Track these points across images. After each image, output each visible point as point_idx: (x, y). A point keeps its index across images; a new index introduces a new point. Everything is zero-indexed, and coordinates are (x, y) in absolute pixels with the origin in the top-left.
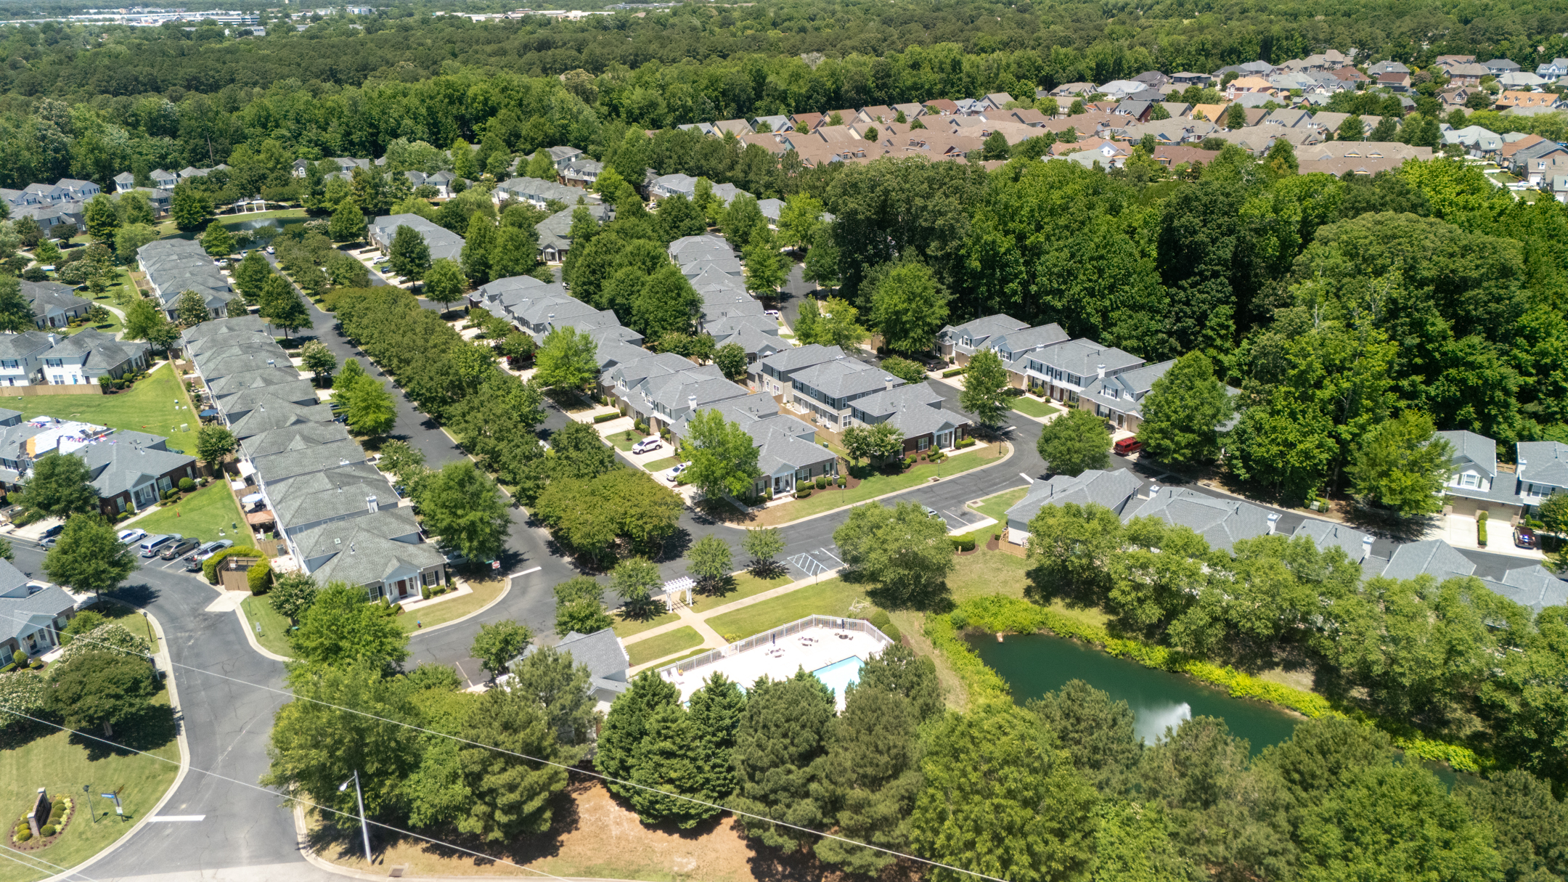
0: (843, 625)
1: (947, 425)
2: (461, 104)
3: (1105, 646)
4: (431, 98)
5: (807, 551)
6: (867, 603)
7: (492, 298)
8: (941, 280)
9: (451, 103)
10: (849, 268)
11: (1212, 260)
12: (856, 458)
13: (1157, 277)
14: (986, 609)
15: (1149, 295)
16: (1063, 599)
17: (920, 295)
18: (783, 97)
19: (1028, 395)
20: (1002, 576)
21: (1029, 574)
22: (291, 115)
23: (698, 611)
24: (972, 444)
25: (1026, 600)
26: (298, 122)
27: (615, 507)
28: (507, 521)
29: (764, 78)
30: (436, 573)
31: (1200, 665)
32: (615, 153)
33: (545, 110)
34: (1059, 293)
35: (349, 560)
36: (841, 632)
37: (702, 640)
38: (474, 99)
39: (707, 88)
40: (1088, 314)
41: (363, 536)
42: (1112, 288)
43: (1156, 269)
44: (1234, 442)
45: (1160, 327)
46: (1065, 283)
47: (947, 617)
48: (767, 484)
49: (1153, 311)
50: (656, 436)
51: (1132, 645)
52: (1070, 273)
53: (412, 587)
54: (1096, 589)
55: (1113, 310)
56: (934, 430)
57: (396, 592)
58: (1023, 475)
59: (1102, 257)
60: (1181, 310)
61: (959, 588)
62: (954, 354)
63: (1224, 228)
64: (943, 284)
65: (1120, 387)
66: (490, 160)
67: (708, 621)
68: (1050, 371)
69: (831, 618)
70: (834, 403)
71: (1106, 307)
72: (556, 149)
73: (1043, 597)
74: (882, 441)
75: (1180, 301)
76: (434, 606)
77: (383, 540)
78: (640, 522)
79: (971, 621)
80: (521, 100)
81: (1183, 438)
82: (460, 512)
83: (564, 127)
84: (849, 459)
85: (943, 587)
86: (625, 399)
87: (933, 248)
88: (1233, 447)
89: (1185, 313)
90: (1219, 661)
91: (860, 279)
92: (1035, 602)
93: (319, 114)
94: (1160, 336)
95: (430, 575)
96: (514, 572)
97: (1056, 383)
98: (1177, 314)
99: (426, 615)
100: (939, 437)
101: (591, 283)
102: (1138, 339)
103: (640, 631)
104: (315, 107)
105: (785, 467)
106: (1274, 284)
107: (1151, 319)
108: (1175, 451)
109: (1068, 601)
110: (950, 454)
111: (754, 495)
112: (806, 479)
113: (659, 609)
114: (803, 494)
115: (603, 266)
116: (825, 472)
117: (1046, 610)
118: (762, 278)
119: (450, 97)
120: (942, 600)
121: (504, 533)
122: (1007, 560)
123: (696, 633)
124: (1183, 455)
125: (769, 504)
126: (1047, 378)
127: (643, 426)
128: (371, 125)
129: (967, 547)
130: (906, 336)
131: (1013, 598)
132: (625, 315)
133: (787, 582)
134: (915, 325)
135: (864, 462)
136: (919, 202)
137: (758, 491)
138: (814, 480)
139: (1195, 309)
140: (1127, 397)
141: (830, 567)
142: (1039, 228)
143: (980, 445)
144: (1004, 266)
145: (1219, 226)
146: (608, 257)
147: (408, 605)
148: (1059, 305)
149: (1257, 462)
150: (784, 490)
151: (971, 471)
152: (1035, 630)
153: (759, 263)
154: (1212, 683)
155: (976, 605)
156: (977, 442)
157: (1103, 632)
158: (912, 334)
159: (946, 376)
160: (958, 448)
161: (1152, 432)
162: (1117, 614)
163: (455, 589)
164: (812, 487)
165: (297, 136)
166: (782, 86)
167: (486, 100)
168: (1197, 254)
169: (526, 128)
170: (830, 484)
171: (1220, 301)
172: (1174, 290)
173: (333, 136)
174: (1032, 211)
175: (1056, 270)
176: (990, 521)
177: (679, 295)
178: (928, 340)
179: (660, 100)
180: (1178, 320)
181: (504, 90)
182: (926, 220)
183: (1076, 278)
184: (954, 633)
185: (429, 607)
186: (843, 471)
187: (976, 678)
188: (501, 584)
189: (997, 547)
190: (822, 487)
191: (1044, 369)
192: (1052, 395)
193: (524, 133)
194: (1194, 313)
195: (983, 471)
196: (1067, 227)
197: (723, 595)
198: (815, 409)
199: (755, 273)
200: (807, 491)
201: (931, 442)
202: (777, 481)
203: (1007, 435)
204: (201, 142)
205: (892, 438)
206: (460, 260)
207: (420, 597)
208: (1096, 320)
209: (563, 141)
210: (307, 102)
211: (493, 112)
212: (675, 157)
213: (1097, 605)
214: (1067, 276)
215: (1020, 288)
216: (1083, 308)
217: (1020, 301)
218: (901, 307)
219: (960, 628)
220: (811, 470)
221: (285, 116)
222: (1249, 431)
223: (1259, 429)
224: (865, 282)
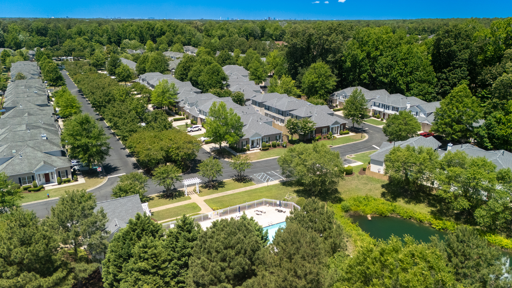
0: (280, 205)
1: (336, 123)
2: (153, 31)
3: (431, 224)
4: (142, 28)
5: (265, 172)
6: (295, 195)
7: (143, 80)
8: (333, 72)
9: (149, 30)
10: (293, 69)
11: (459, 59)
12: (292, 134)
13: (431, 68)
14: (360, 202)
15: (428, 76)
16: (403, 199)
17: (324, 74)
18: (271, 36)
19: (372, 118)
20: (368, 187)
21: (383, 186)
22: (90, 32)
23: (202, 196)
24: (348, 133)
25: (382, 199)
26: (92, 34)
28: (109, 148)
29: (265, 30)
30: (66, 171)
31: (493, 236)
33: (183, 33)
34: (386, 76)
35: (17, 161)
36: (279, 208)
37: (200, 210)
38: (157, 29)
39: (244, 31)
40: (400, 84)
41: (28, 150)
42: (411, 73)
43: (431, 65)
44: (484, 130)
45: (433, 91)
46: (389, 71)
47: (339, 205)
48: (247, 143)
49: (430, 83)
50: (200, 125)
51: (448, 224)
52: (391, 67)
53: (53, 178)
54: (422, 194)
55: (411, 83)
56: (330, 124)
57: (43, 180)
58: (374, 146)
59: (407, 59)
60: (444, 83)
61: (345, 192)
62: (338, 103)
63: (465, 45)
64: (334, 74)
65: (419, 110)
66: (160, 47)
67: (205, 201)
68: (384, 106)
69: (274, 201)
70: (283, 113)
71: (408, 81)
72: (186, 47)
73: (392, 197)
74: (305, 126)
75: (443, 79)
76: (62, 188)
77: (39, 153)
79: (353, 208)
80: (175, 30)
81: (457, 127)
83: (190, 39)
84: (288, 134)
85: (336, 191)
86: (188, 111)
87: (330, 58)
88: (484, 132)
89: (445, 84)
90: (504, 235)
91: (297, 74)
92: (388, 200)
93: (100, 32)
94: (433, 95)
95: (63, 173)
96: (111, 175)
97: (387, 111)
98: (441, 84)
99: (55, 192)
100: (332, 128)
101: (184, 74)
102: (422, 95)
103: (167, 204)
104: (99, 29)
105: (257, 134)
106: (490, 68)
107: (429, 87)
108: (453, 134)
109: (406, 200)
110: (337, 137)
111: (241, 147)
112: (267, 142)
113: (181, 194)
114: (265, 148)
115: (189, 67)
116: (277, 140)
117: (394, 204)
118: (256, 76)
119: (149, 28)
120: (336, 197)
121: (107, 154)
122: (371, 180)
123: (198, 206)
124: (457, 136)
125: (248, 152)
126: (382, 110)
127: (194, 121)
128: (119, 36)
129: (349, 173)
130: (317, 94)
131: (376, 197)
132: (195, 84)
133: (252, 185)
134: (321, 88)
135: (296, 137)
136: (324, 37)
137: (243, 146)
138: (271, 143)
139: (451, 81)
140: (422, 115)
141: (275, 179)
142: (377, 49)
143: (351, 134)
144: (362, 66)
145: (462, 44)
146: (191, 64)
147: (48, 187)
148: (386, 81)
149: (498, 139)
150: (256, 147)
151: (348, 144)
152: (389, 214)
153: (255, 70)
154: (502, 247)
155: (355, 200)
156: (350, 133)
157: (429, 217)
158: (319, 92)
159: (335, 111)
160: (341, 134)
161: (440, 125)
162: (436, 207)
163: (77, 180)
164: (270, 146)
165: (91, 39)
166: (271, 32)
167: (162, 29)
168: (451, 56)
169: (175, 39)
170: (279, 145)
171: (463, 78)
172: (440, 74)
173: (104, 39)
174: (374, 42)
175: (385, 65)
176: (359, 163)
178: (327, 96)
179: (226, 34)
180: (442, 87)
181: (169, 26)
182: (327, 45)
183: (394, 69)
184: (343, 214)
185: (59, 188)
186: (286, 140)
187: (358, 238)
188: (102, 180)
189: (365, 174)
190: (274, 146)
191: (381, 106)
192: (384, 117)
193: (174, 41)
194: (450, 83)
195: (354, 144)
196: (390, 47)
197: (217, 189)
198: (274, 117)
199: (252, 74)
200: (267, 148)
201: (328, 130)
202: (253, 142)
203: (365, 131)
205: (310, 125)
207: (57, 183)
208: (403, 87)
209: (189, 44)
210: (95, 27)
211: (164, 34)
213: (423, 202)
214: (390, 67)
215: (367, 77)
216: (398, 81)
217: (367, 82)
218: (315, 80)
219: (347, 211)
220: (270, 138)
221: (87, 32)
222: (493, 123)
223: (499, 122)
224: (299, 75)
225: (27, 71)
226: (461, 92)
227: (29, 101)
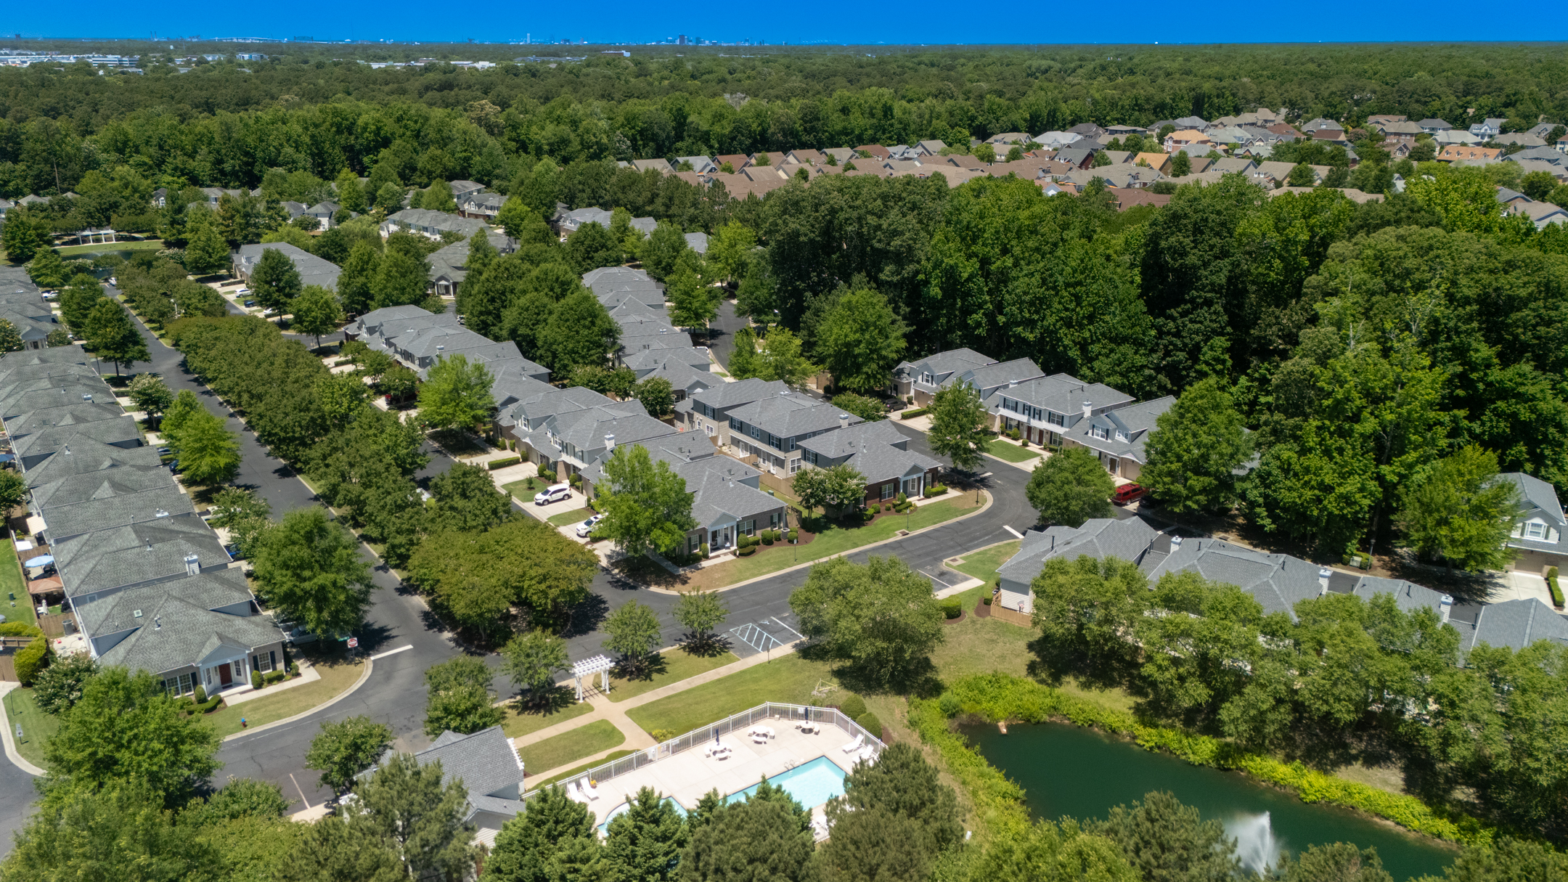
0: (806, 716)
1: (915, 469)
2: (350, 134)
3: (1135, 737)
4: (316, 126)
5: (755, 621)
6: (834, 685)
7: (371, 331)
8: (896, 310)
9: (339, 132)
10: (790, 298)
11: (1204, 286)
12: (809, 508)
13: (1141, 306)
14: (982, 691)
15: (1134, 325)
16: (1076, 678)
17: (874, 324)
18: (705, 138)
19: (1001, 438)
20: (998, 649)
21: (1031, 647)
22: (154, 142)
23: (617, 700)
24: (944, 492)
25: (1030, 679)
26: (161, 148)
27: (509, 567)
28: (369, 586)
29: (685, 118)
30: (272, 654)
31: (1258, 760)
32: (522, 183)
33: (444, 142)
34: (1030, 324)
35: (151, 638)
36: (803, 724)
37: (622, 739)
38: (365, 129)
39: (623, 126)
40: (1065, 347)
41: (173, 606)
42: (1091, 318)
43: (1140, 296)
44: (1256, 487)
45: (1143, 361)
46: (1037, 312)
47: (935, 702)
48: (702, 539)
49: (1138, 344)
50: (565, 484)
51: (1170, 735)
52: (1042, 300)
53: (239, 673)
54: (1116, 664)
55: (1093, 342)
56: (900, 475)
57: (216, 680)
58: (1007, 527)
59: (1080, 283)
60: (1171, 343)
61: (947, 664)
62: (912, 393)
63: (1217, 250)
64: (898, 314)
65: (1112, 426)
66: (380, 192)
67: (629, 713)
68: (1027, 410)
69: (791, 706)
70: (779, 444)
71: (1085, 339)
72: (456, 183)
73: (1051, 675)
74: (841, 486)
75: (1169, 333)
76: (267, 697)
77: (200, 612)
78: (543, 587)
79: (965, 707)
80: (419, 131)
81: (1197, 482)
82: (307, 573)
83: (467, 159)
84: (801, 508)
85: (926, 665)
86: (527, 440)
87: (887, 273)
88: (1255, 492)
89: (1175, 345)
90: (1280, 754)
91: (803, 310)
92: (1042, 682)
93: (187, 141)
94: (1147, 372)
95: (263, 657)
96: (379, 652)
97: (1035, 423)
98: (1166, 347)
99: (255, 709)
100: (906, 483)
101: (489, 313)
102: (1121, 374)
103: (540, 728)
104: (182, 133)
105: (725, 517)
106: (1277, 312)
107: (1136, 353)
108: (1187, 498)
109: (1082, 679)
110: (919, 504)
111: (686, 552)
112: (749, 532)
113: (566, 698)
114: (746, 550)
115: (503, 293)
116: (773, 524)
117: (1058, 691)
118: (689, 310)
119: (339, 126)
120: (927, 681)
121: (365, 601)
122: (1003, 629)
123: (614, 729)
124: (1197, 502)
125: (705, 564)
126: (1024, 418)
127: (548, 473)
128: (247, 154)
129: (953, 613)
130: (858, 372)
131: (1015, 676)
132: (528, 348)
133: (731, 661)
134: (868, 359)
135: (819, 512)
136: (872, 220)
137: (691, 547)
138: (759, 534)
139: (1187, 341)
140: (1120, 438)
141: (784, 641)
142: (1005, 251)
143: (953, 493)
144: (968, 293)
145: (1212, 247)
146: (510, 284)
147: (232, 697)
148: (1031, 337)
149: (1285, 509)
150: (723, 547)
151: (945, 523)
152: (1045, 718)
153: (687, 293)
154: (1276, 783)
155: (969, 686)
156: (949, 490)
157: (1131, 719)
158: (865, 369)
159: (905, 417)
160: (927, 496)
161: (1159, 475)
162: (1146, 695)
163: (298, 675)
164: (757, 543)
165: (160, 164)
166: (704, 127)
167: (379, 129)
168: (1187, 278)
169: (422, 160)
170: (778, 539)
171: (1216, 333)
172: (1161, 321)
173: (202, 164)
174: (998, 232)
175: (1027, 298)
176: (975, 583)
177: (593, 323)
178: (884, 377)
179: (572, 136)
180: (1167, 354)
181: (399, 119)
182: (880, 241)
183: (1049, 307)
184: (945, 723)
185: (260, 699)
186: (794, 523)
187: (980, 782)
188: (358, 668)
189: (988, 613)
190: (768, 542)
191: (1020, 408)
192: (1029, 437)
193: (420, 165)
194: (1185, 345)
195: (960, 523)
196: (1037, 250)
197: (648, 677)
198: (756, 451)
199: (680, 305)
200: (751, 548)
201: (896, 489)
202: (715, 534)
203: (983, 483)
204: (47, 168)
205: (853, 483)
206: (336, 290)
207: (250, 686)
208: (1074, 353)
209: (464, 175)
210: (172, 127)
211: (386, 142)
212: (588, 191)
213: (1119, 684)
214: (1039, 304)
215: (984, 320)
216: (1060, 339)
217: (984, 334)
218: (852, 337)
219: (952, 716)
220: (756, 522)
221: (147, 143)
222: (1275, 472)
223: (1286, 469)
224: (808, 314)
225: (17, 307)
226: (1202, 397)
227: (86, 435)
